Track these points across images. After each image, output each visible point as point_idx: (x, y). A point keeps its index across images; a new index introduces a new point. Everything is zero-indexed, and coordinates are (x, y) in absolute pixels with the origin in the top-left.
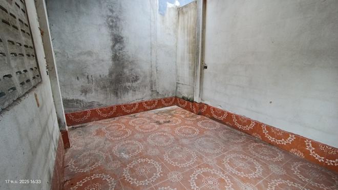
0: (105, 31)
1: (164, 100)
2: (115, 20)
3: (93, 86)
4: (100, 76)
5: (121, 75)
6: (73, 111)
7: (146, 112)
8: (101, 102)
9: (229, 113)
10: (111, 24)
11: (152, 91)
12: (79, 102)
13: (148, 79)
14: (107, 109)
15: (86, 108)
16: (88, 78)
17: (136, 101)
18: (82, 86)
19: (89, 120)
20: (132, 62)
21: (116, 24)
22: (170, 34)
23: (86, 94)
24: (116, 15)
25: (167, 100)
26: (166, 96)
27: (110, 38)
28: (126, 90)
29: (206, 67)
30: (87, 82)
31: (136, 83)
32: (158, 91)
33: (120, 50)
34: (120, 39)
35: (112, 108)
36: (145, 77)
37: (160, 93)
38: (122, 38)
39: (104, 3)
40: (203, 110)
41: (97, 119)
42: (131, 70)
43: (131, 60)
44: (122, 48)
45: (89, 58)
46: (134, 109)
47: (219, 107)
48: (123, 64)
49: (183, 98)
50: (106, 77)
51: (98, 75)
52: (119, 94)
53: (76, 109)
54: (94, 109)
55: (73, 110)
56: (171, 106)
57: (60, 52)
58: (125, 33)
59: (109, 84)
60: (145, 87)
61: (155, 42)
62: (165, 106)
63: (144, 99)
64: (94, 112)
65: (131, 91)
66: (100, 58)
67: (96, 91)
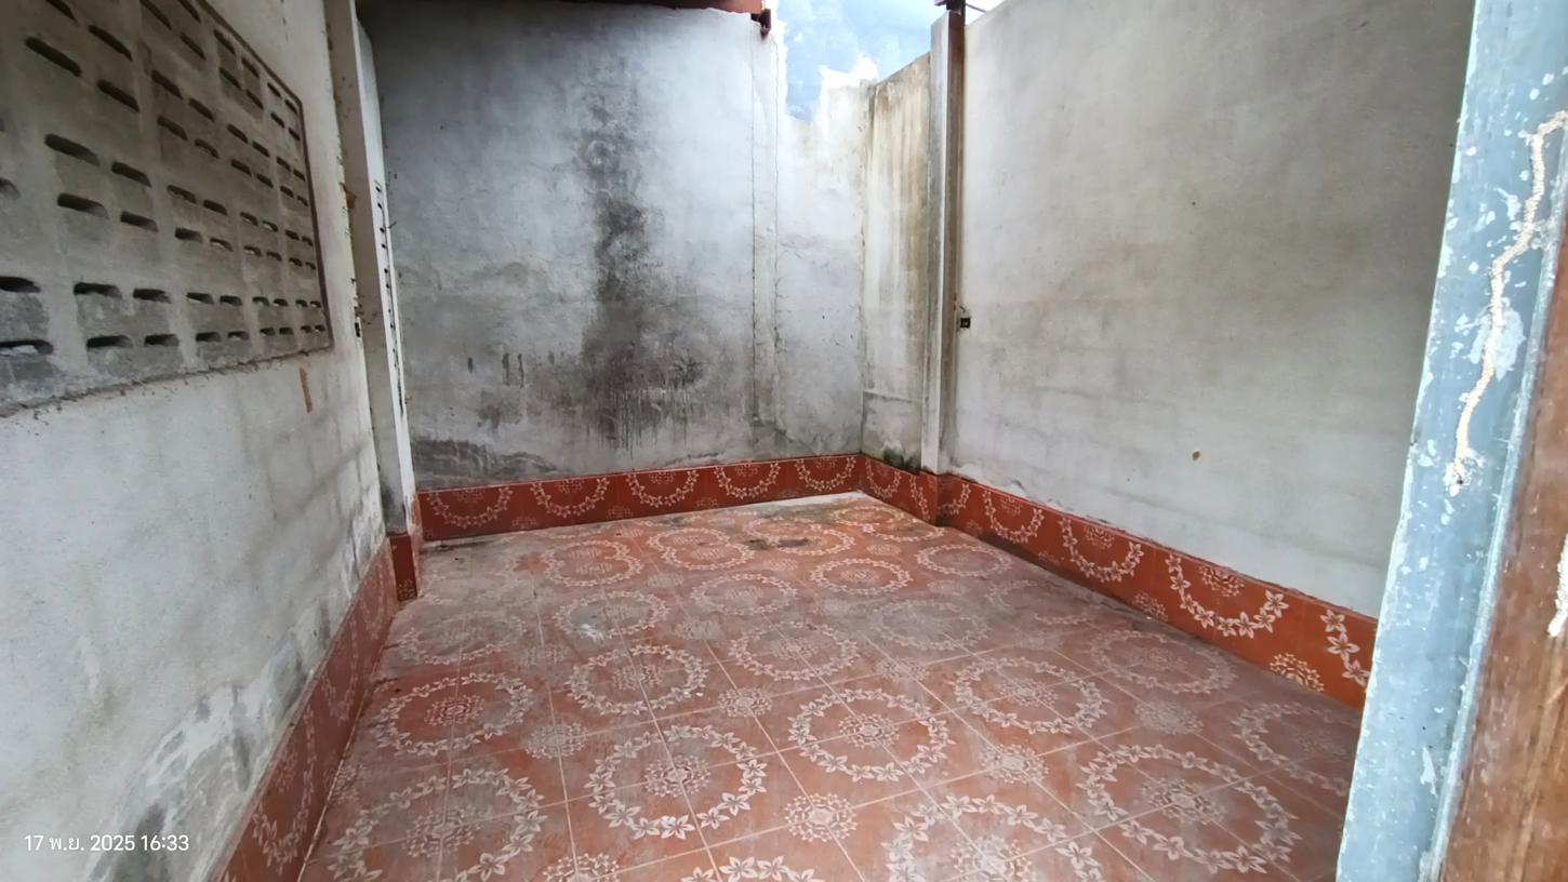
0: (575, 190)
1: (810, 463)
2: (611, 148)
3: (524, 394)
4: (551, 357)
5: (630, 355)
6: (446, 484)
7: (727, 511)
8: (551, 460)
9: (1047, 513)
10: (598, 162)
11: (758, 423)
12: (469, 452)
13: (740, 377)
14: (571, 486)
15: (496, 476)
16: (505, 362)
17: (686, 462)
18: (484, 393)
19: (503, 525)
20: (675, 307)
21: (617, 164)
22: (833, 193)
23: (495, 426)
24: (617, 127)
25: (819, 465)
26: (818, 451)
27: (591, 215)
28: (649, 415)
29: (966, 323)
30: (501, 378)
31: (690, 388)
32: (780, 425)
33: (627, 257)
34: (629, 220)
35: (590, 485)
36: (729, 366)
37: (790, 434)
38: (638, 213)
39: (573, 87)
40: (957, 506)
41: (533, 522)
42: (673, 335)
43: (671, 294)
44: (636, 251)
45: (513, 291)
46: (680, 494)
47: (1014, 490)
48: (639, 311)
49: (888, 458)
50: (571, 360)
51: (544, 359)
52: (621, 431)
53: (459, 478)
54: (523, 481)
55: (447, 480)
56: (835, 491)
57: (417, 268)
58: (649, 195)
59: (584, 390)
60: (727, 406)
61: (773, 227)
62: (812, 493)
63: (719, 458)
64: (522, 494)
65: (669, 420)
66: (554, 289)
67: (534, 413)
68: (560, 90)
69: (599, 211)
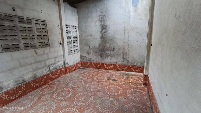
0: (98, 24)
1: (133, 66)
2: (103, 17)
3: (91, 51)
5: (105, 47)
6: (83, 61)
8: (94, 60)
10: (101, 19)
11: (124, 59)
12: (86, 57)
13: (121, 51)
14: (97, 63)
15: (88, 61)
16: (90, 47)
17: (112, 63)
18: (87, 51)
19: (89, 67)
20: (111, 40)
21: (104, 19)
23: (88, 55)
24: (104, 14)
25: (135, 67)
26: (135, 65)
27: (100, 27)
28: (107, 55)
30: (89, 49)
31: (113, 52)
32: (128, 60)
35: (99, 64)
36: (119, 49)
37: (130, 61)
38: (106, 26)
41: (92, 67)
42: (111, 44)
43: (110, 38)
44: (106, 32)
45: (91, 38)
46: (111, 67)
48: (106, 40)
50: (97, 47)
51: (94, 47)
52: (103, 57)
53: (85, 60)
54: (91, 62)
56: (139, 72)
57: (81, 35)
58: (108, 23)
59: (98, 51)
60: (119, 55)
61: (128, 26)
62: (133, 72)
63: (117, 63)
64: (91, 63)
65: (110, 57)
66: (95, 37)
67: (93, 53)
68: (97, 10)
69: (101, 26)
